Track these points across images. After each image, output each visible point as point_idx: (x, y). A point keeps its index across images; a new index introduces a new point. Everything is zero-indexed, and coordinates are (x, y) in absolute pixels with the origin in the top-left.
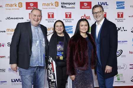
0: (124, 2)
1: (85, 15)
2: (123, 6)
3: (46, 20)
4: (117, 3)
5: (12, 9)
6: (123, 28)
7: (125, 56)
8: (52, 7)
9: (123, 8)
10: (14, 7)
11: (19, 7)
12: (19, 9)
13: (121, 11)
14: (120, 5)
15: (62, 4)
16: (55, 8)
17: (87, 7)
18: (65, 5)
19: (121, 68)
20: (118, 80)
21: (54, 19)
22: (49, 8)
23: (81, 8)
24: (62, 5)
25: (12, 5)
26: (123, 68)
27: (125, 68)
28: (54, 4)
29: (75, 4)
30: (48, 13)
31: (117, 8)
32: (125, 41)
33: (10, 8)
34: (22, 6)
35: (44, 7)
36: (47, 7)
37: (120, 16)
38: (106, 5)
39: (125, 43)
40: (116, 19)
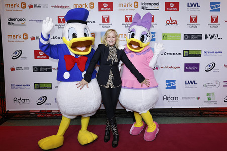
0: (220, 3)
1: (171, 19)
2: (218, 7)
3: (123, 24)
4: (212, 3)
6: (218, 35)
7: (218, 71)
8: (131, 8)
9: (219, 10)
11: (90, 7)
13: (215, 13)
14: (215, 6)
15: (142, 4)
17: (173, 9)
18: (147, 6)
19: (213, 85)
20: (209, 99)
22: (127, 10)
23: (166, 10)
24: (143, 6)
25: (81, 6)
26: (215, 85)
27: (218, 85)
28: (133, 5)
29: (158, 4)
30: (126, 16)
31: (210, 11)
32: (219, 52)
34: (93, 6)
35: (120, 8)
36: (124, 8)
37: (214, 20)
38: (198, 6)
39: (219, 54)
40: (209, 24)
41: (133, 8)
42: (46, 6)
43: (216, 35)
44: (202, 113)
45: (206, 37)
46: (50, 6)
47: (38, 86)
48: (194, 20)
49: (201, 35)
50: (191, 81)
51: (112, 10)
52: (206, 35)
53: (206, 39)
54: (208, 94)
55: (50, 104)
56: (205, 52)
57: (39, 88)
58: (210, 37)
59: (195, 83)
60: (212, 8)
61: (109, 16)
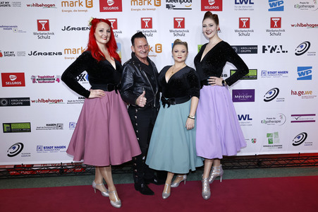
2: (281, 5)
5: (75, 11)
6: (281, 46)
7: (283, 100)
8: (150, 7)
9: (281, 9)
10: (77, 7)
11: (87, 6)
12: (86, 11)
13: (276, 14)
14: (276, 4)
15: (167, 1)
16: (154, 9)
17: (214, 7)
18: (174, 4)
19: (276, 122)
20: (270, 143)
21: (152, 30)
22: (143, 9)
23: (203, 9)
24: (168, 3)
25: (73, 4)
26: (280, 122)
27: (283, 121)
28: (152, 2)
29: (191, 1)
30: (142, 19)
31: (269, 10)
32: (284, 72)
33: (70, 8)
34: (92, 4)
35: (133, 7)
36: (139, 7)
37: (276, 24)
38: (250, 3)
39: (284, 75)
40: (267, 31)
41: (154, 7)
42: (17, 4)
43: (278, 47)
44: (260, 162)
45: (264, 50)
46: (24, 5)
47: (9, 128)
48: (244, 25)
49: (257, 46)
50: (242, 116)
51: (120, 10)
53: (264, 52)
54: (268, 135)
55: (28, 155)
56: (263, 73)
57: (11, 131)
58: (269, 50)
59: (248, 119)
60: (271, 6)
61: (116, 19)
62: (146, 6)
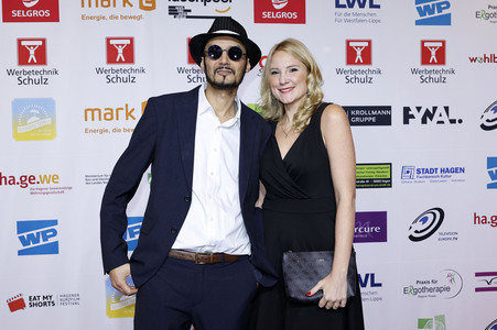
3: (99, 71)
6: (447, 109)
7: (453, 236)
8: (127, 11)
9: (446, 20)
13: (433, 33)
14: (432, 8)
16: (139, 18)
17: (284, 15)
18: (187, 5)
19: (439, 290)
21: (134, 66)
22: (112, 17)
23: (258, 19)
24: (173, 3)
26: (448, 289)
27: (455, 288)
30: (108, 40)
31: (418, 23)
32: (455, 170)
35: (87, 11)
36: (101, 11)
37: (433, 55)
38: (372, 6)
39: (454, 176)
40: (414, 71)
41: (137, 11)
43: (441, 110)
45: (407, 117)
48: (359, 57)
49: (389, 108)
51: (55, 17)
52: (407, 110)
53: (406, 122)
54: (422, 323)
56: (406, 171)
58: (419, 116)
59: (373, 285)
60: (421, 12)
61: (44, 41)
62: (119, 9)
